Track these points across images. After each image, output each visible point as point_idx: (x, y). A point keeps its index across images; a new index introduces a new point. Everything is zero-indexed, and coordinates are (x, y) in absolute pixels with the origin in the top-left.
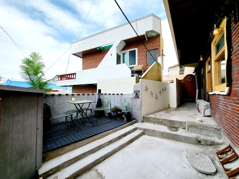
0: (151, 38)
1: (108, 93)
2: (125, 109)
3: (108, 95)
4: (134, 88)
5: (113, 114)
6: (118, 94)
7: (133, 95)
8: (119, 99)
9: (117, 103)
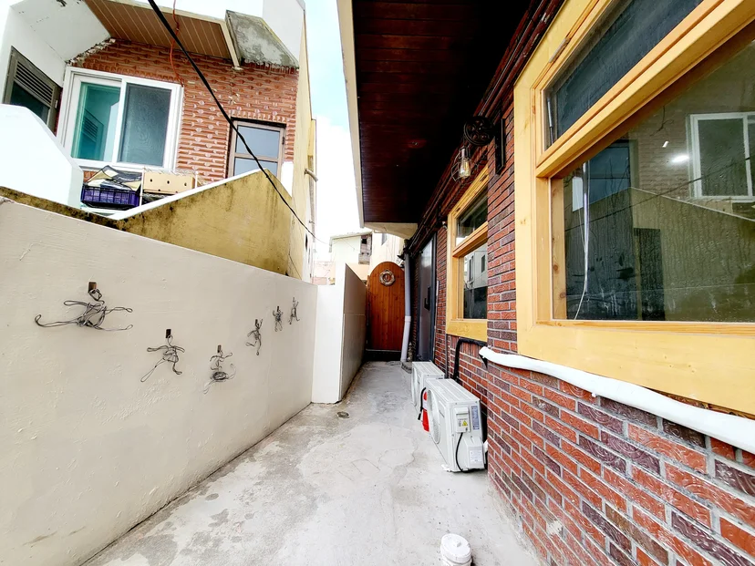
0: (258, 67)
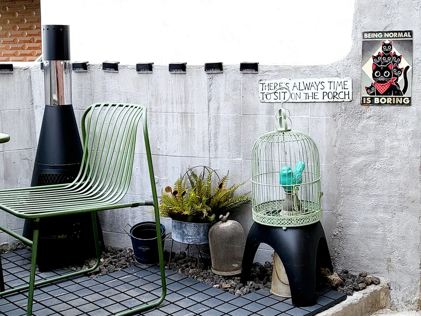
1: (128, 59)
2: (279, 194)
3: (128, 77)
4: (360, 11)
5: (176, 237)
6: (219, 66)
7: (355, 71)
8: (227, 113)
9: (211, 145)
